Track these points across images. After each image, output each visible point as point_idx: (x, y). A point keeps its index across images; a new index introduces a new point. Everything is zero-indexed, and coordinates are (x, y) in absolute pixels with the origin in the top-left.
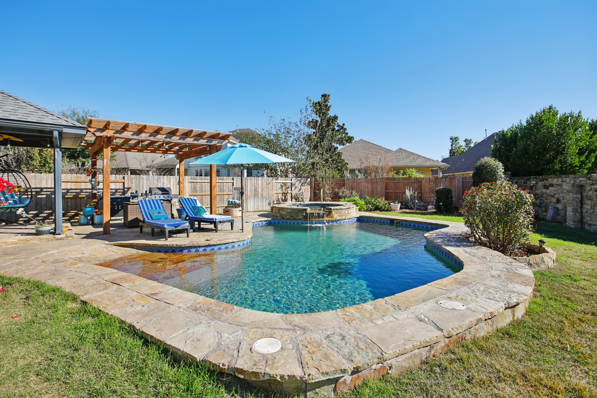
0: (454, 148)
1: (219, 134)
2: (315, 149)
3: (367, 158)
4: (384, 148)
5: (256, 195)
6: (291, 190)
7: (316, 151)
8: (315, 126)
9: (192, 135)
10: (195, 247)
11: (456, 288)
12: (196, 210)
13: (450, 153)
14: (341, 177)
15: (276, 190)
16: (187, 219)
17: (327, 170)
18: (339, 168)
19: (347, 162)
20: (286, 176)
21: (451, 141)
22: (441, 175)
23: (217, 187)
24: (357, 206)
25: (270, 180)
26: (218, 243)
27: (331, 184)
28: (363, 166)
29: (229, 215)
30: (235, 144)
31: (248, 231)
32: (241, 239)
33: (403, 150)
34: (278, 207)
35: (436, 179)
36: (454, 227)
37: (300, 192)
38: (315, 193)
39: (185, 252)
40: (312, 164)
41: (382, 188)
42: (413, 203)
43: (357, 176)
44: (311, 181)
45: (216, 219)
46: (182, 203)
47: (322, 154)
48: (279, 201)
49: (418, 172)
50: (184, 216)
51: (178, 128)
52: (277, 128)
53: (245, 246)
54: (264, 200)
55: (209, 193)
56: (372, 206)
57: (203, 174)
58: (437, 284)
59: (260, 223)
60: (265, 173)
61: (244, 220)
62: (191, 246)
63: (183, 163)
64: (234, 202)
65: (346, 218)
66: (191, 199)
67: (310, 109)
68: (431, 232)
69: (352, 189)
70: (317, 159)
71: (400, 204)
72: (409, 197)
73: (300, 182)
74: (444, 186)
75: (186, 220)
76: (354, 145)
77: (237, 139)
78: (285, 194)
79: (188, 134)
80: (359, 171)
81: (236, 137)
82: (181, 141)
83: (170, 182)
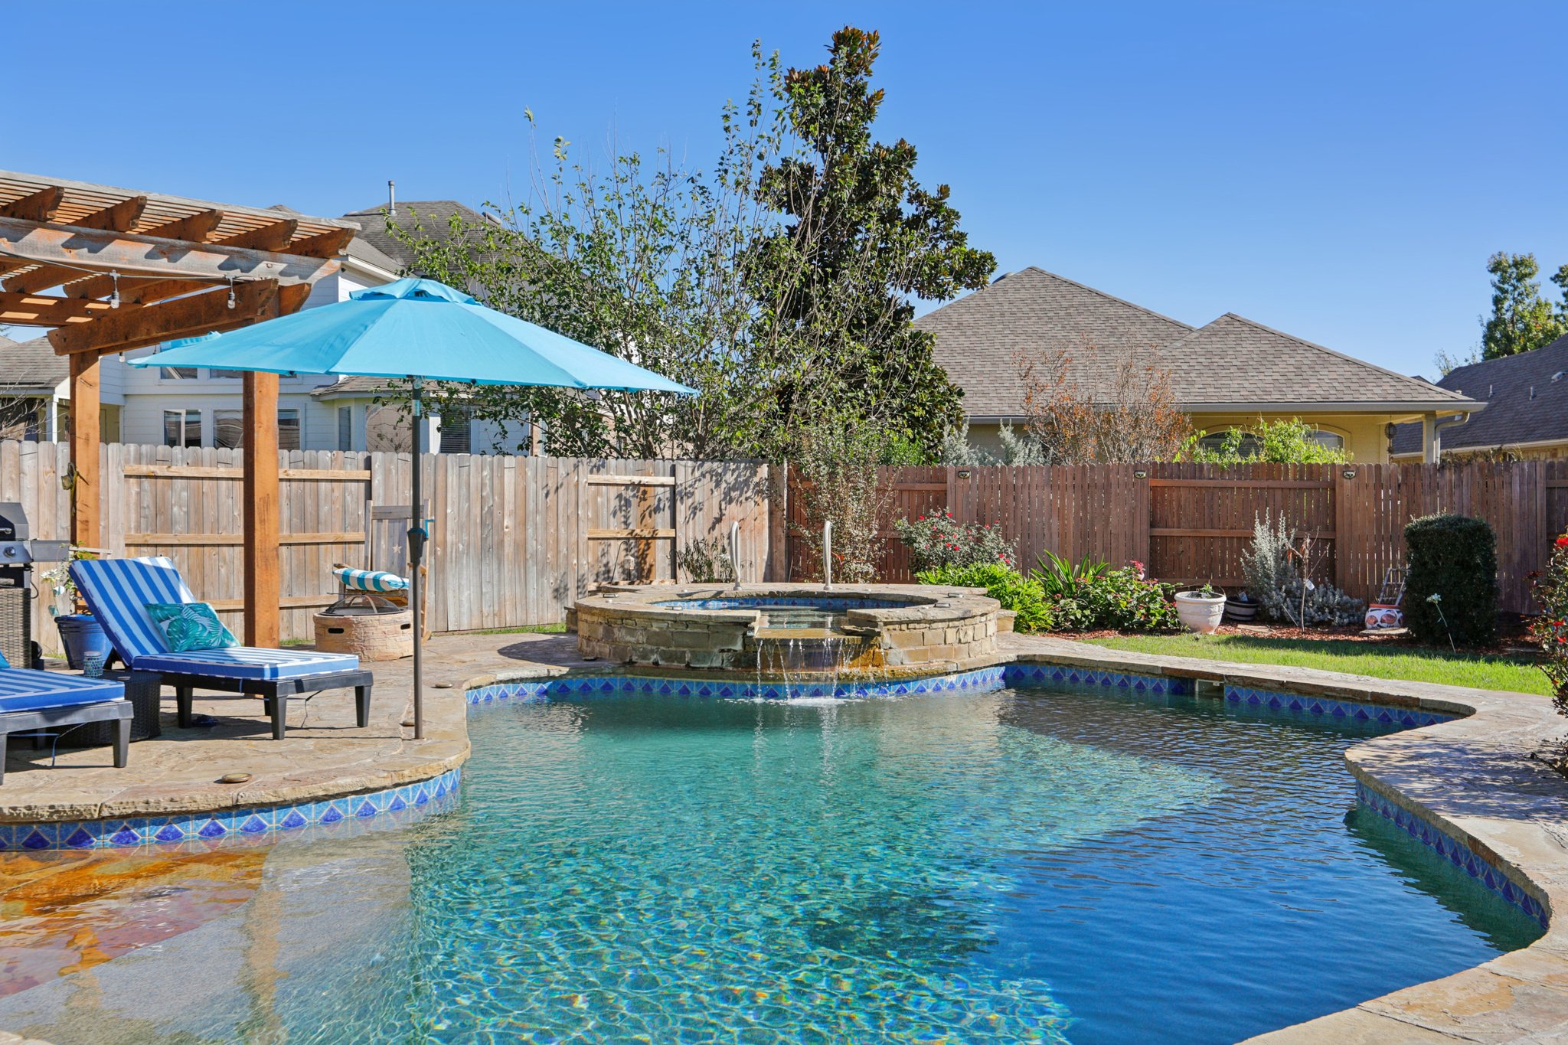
0: (1508, 316)
1: (290, 226)
2: (795, 315)
3: (1059, 362)
4: (1148, 313)
5: (489, 547)
6: (673, 525)
7: (799, 325)
8: (797, 198)
9: (142, 226)
10: (158, 818)
11: (1508, 1030)
12: (165, 625)
13: (1489, 338)
14: (930, 459)
15: (596, 521)
16: (118, 672)
17: (854, 421)
18: (919, 412)
19: (960, 383)
20: (648, 452)
21: (1496, 277)
22: (1434, 452)
23: (284, 502)
24: (1008, 606)
25: (562, 471)
26: (287, 793)
27: (873, 495)
28: (1039, 406)
29: (347, 649)
30: (385, 282)
31: (445, 734)
32: (408, 774)
33: (1243, 323)
34: (603, 611)
35: (1412, 470)
36: (1498, 715)
37: (716, 533)
38: (793, 540)
39: (103, 843)
40: (780, 394)
41: (1133, 516)
42: (1288, 592)
43: (1009, 456)
44: (772, 478)
45: (275, 672)
46: (89, 584)
47: (833, 341)
48: (610, 579)
49: (1318, 435)
50: (101, 652)
51: (57, 183)
52: (599, 203)
53: (432, 808)
54: (533, 570)
55: (239, 536)
56: (1080, 607)
57: (207, 432)
58: (1409, 1006)
59: (511, 690)
60: (538, 434)
61: (423, 678)
62: (137, 814)
63: (93, 372)
64: (376, 581)
65: (951, 668)
66: (140, 566)
67: (771, 105)
68: (1380, 741)
69: (983, 522)
70: (806, 364)
71: (1224, 598)
72: (1271, 562)
73: (718, 485)
74: (1451, 508)
75: (108, 673)
76: (994, 296)
77: (388, 253)
78: (640, 544)
79: (121, 219)
80: (1020, 428)
81: (385, 245)
82: (81, 257)
83: (20, 472)
